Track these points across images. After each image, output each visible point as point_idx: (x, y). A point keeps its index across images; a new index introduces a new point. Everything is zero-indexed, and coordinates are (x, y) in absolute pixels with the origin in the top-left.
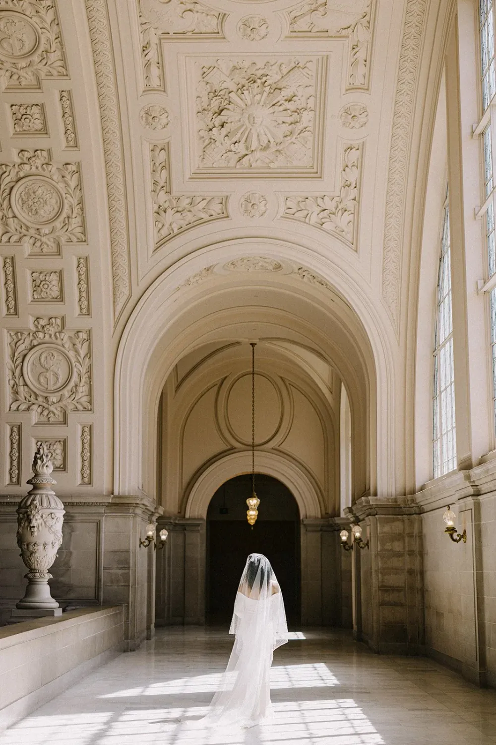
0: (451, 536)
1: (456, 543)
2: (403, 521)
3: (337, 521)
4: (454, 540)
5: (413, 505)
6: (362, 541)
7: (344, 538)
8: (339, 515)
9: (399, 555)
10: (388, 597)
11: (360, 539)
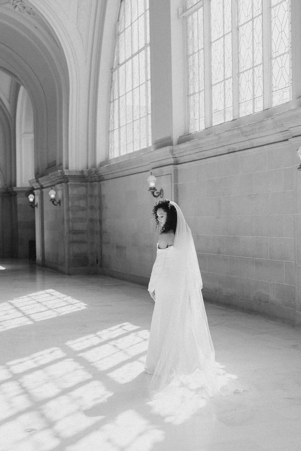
0: (153, 193)
1: (155, 198)
2: (86, 187)
3: (15, 189)
4: (155, 196)
5: (95, 175)
6: (55, 200)
7: (31, 200)
8: (15, 185)
9: (83, 209)
10: (75, 238)
11: (54, 199)
